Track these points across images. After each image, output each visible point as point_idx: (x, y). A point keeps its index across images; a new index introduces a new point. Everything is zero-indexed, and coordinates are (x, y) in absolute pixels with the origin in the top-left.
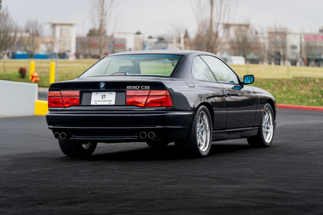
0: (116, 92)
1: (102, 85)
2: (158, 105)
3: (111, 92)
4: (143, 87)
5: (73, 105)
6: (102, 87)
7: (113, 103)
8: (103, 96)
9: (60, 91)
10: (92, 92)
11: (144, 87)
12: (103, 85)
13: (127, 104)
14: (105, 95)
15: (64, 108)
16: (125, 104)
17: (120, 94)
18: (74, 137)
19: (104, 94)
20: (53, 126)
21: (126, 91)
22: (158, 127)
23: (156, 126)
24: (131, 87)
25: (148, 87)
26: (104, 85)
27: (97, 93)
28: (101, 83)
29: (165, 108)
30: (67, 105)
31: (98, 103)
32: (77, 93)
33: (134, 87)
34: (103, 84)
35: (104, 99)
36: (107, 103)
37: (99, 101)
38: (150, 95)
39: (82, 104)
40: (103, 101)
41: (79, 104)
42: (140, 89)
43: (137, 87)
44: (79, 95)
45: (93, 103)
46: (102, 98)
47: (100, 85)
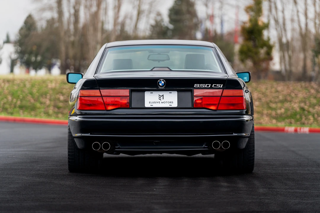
0: (178, 91)
1: (161, 83)
2: (232, 107)
3: (170, 92)
4: (214, 86)
5: (120, 107)
6: (161, 84)
7: (175, 105)
8: (161, 96)
9: (99, 89)
10: (144, 91)
11: (216, 86)
12: (163, 82)
13: (195, 107)
14: (163, 95)
15: (107, 111)
16: (190, 106)
17: (183, 94)
18: (119, 148)
19: (161, 93)
20: (90, 134)
21: (193, 90)
22: (234, 134)
23: (233, 134)
24: (200, 85)
25: (221, 86)
26: (165, 82)
27: (151, 92)
28: (160, 80)
29: (239, 111)
30: (110, 108)
31: (155, 105)
32: (125, 92)
33: (203, 86)
34: (163, 81)
35: (162, 101)
36: (167, 105)
37: (155, 103)
38: (223, 95)
39: (133, 106)
40: (161, 102)
41: (128, 106)
42: (211, 88)
43: (208, 86)
44: (128, 95)
45: (147, 105)
46: (159, 99)
47: (159, 83)
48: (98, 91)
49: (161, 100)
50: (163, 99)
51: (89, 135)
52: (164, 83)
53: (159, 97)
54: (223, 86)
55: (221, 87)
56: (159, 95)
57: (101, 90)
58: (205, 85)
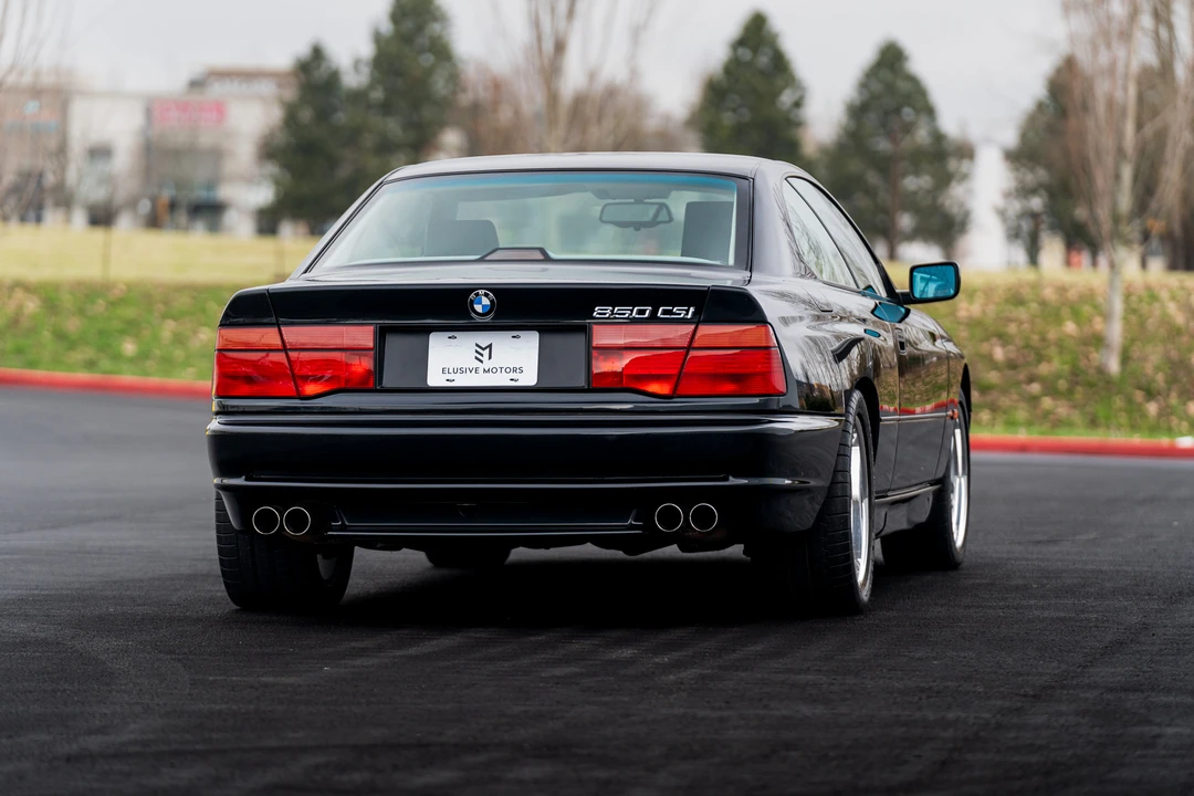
0: (542, 330)
1: (480, 303)
2: (730, 387)
3: (515, 333)
4: (665, 312)
5: (342, 386)
6: (478, 308)
7: (529, 378)
8: (484, 349)
9: (278, 325)
10: (428, 330)
11: (670, 312)
12: (486, 301)
13: (593, 385)
14: (490, 346)
15: (302, 399)
16: (582, 383)
17: (559, 341)
18: (343, 528)
19: (484, 338)
20: (246, 480)
21: (591, 329)
22: (733, 481)
23: (727, 480)
24: (612, 311)
25: (687, 311)
26: (492, 301)
27: (451, 334)
28: (477, 295)
29: (757, 400)
30: (311, 389)
31: (461, 381)
32: (361, 334)
33: (625, 311)
34: (486, 295)
35: (487, 364)
36: (502, 380)
37: (462, 371)
38: (695, 345)
39: (387, 383)
40: (481, 371)
41: (371, 383)
42: (653, 319)
43: (640, 312)
44: (371, 344)
45: (435, 379)
46: (476, 358)
47: (472, 302)
48: (274, 330)
49: (482, 362)
50: (490, 358)
51: (240, 481)
52: (489, 303)
53: (477, 351)
54: (694, 314)
55: (689, 316)
56: (477, 345)
57: (283, 329)
58: (632, 311)
